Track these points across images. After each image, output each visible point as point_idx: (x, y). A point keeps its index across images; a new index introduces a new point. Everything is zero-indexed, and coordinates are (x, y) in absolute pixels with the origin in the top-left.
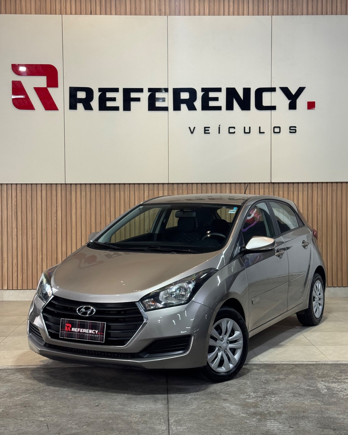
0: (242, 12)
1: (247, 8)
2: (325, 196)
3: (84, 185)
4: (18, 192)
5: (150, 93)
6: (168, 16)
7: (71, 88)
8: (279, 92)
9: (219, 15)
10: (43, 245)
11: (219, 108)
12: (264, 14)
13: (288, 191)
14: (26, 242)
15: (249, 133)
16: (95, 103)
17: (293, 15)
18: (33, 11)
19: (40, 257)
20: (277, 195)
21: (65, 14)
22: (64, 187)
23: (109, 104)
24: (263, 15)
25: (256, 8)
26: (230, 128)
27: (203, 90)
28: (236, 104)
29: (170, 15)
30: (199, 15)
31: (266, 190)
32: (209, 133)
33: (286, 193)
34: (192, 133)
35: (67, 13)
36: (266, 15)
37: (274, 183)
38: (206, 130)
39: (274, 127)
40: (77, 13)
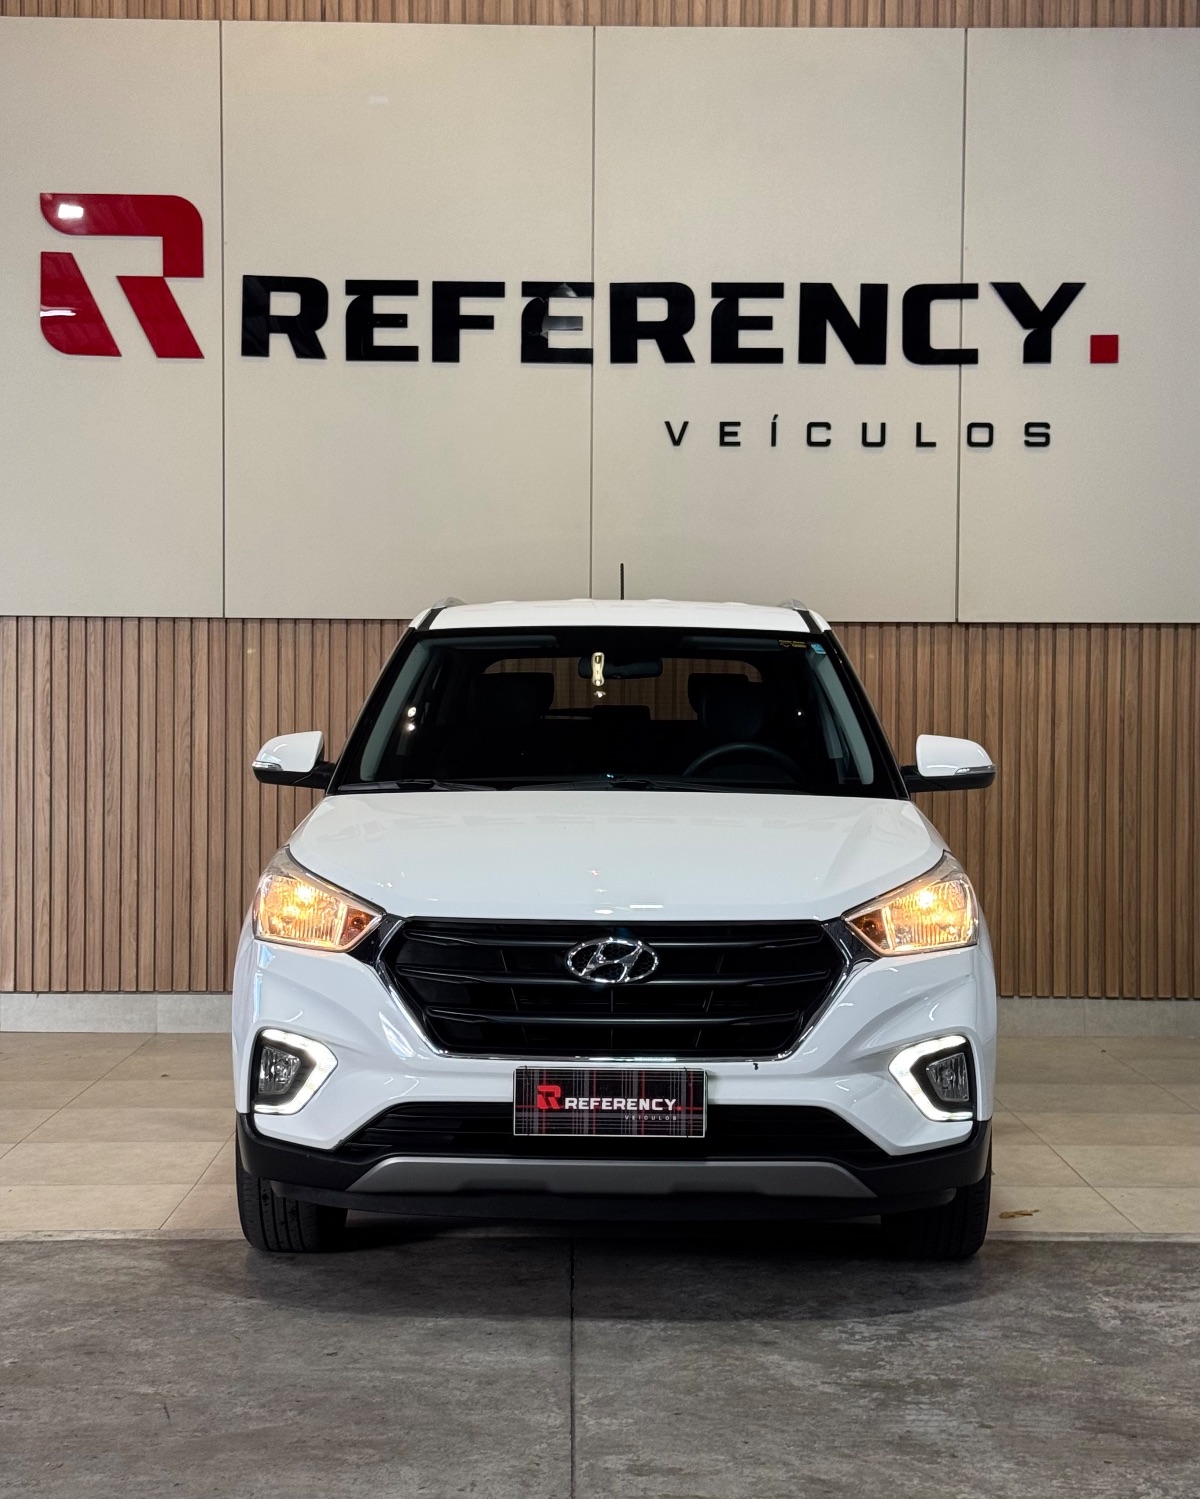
0: (861, 16)
1: (876, 2)
2: (1149, 674)
3: (290, 626)
4: (58, 645)
5: (529, 299)
6: (598, 28)
7: (249, 281)
8: (989, 301)
9: (777, 25)
10: (144, 839)
11: (774, 356)
12: (940, 20)
13: (1017, 654)
14: (83, 824)
15: (882, 443)
16: (333, 334)
17: (1041, 25)
18: (119, 5)
19: (129, 877)
20: (976, 667)
21: (231, 16)
22: (219, 632)
23: (383, 337)
24: (936, 25)
26: (811, 425)
27: (718, 289)
28: (833, 342)
29: (602, 24)
30: (706, 25)
31: (938, 650)
32: (738, 444)
33: (1010, 661)
34: (677, 442)
35: (240, 17)
36: (944, 26)
37: (967, 625)
38: (727, 434)
39: (971, 426)
40: (276, 14)
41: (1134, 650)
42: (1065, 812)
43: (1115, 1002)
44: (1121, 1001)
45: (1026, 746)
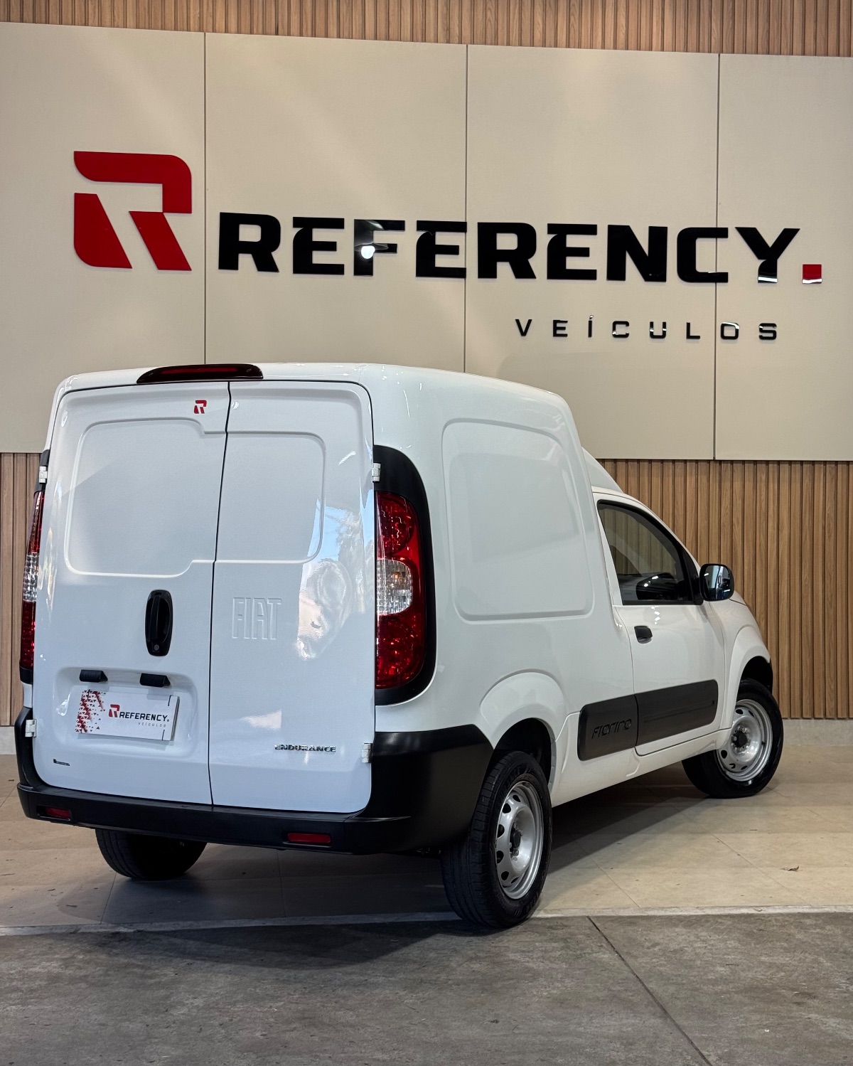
0: (648, 42)
1: (658, 34)
2: (842, 495)
5: (422, 233)
6: (469, 45)
7: (224, 217)
8: (735, 239)
9: (591, 47)
11: (590, 275)
12: (701, 47)
13: (754, 481)
15: (663, 336)
16: (284, 255)
17: (768, 53)
18: (131, 19)
20: (727, 490)
21: (211, 30)
23: (319, 257)
24: (698, 51)
25: (681, 32)
26: (615, 323)
28: (630, 266)
29: (473, 43)
30: (543, 46)
31: (701, 479)
32: (566, 335)
33: (749, 485)
34: (524, 333)
35: (217, 29)
36: (704, 52)
37: (720, 462)
38: (558, 328)
39: (723, 326)
40: (243, 30)
41: (832, 479)
42: (786, 591)
43: (821, 721)
44: (825, 720)
45: (760, 545)
